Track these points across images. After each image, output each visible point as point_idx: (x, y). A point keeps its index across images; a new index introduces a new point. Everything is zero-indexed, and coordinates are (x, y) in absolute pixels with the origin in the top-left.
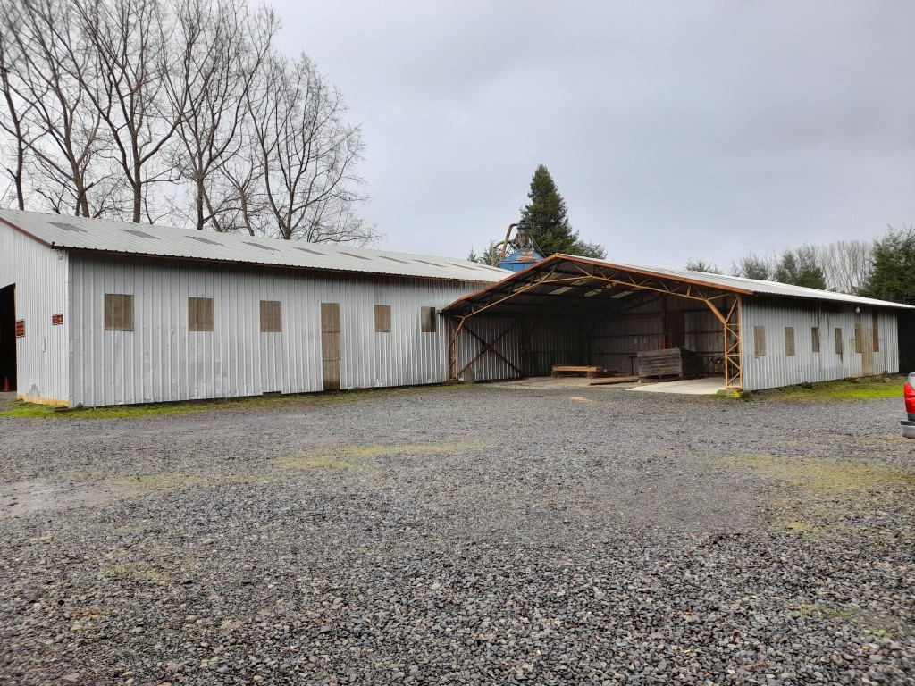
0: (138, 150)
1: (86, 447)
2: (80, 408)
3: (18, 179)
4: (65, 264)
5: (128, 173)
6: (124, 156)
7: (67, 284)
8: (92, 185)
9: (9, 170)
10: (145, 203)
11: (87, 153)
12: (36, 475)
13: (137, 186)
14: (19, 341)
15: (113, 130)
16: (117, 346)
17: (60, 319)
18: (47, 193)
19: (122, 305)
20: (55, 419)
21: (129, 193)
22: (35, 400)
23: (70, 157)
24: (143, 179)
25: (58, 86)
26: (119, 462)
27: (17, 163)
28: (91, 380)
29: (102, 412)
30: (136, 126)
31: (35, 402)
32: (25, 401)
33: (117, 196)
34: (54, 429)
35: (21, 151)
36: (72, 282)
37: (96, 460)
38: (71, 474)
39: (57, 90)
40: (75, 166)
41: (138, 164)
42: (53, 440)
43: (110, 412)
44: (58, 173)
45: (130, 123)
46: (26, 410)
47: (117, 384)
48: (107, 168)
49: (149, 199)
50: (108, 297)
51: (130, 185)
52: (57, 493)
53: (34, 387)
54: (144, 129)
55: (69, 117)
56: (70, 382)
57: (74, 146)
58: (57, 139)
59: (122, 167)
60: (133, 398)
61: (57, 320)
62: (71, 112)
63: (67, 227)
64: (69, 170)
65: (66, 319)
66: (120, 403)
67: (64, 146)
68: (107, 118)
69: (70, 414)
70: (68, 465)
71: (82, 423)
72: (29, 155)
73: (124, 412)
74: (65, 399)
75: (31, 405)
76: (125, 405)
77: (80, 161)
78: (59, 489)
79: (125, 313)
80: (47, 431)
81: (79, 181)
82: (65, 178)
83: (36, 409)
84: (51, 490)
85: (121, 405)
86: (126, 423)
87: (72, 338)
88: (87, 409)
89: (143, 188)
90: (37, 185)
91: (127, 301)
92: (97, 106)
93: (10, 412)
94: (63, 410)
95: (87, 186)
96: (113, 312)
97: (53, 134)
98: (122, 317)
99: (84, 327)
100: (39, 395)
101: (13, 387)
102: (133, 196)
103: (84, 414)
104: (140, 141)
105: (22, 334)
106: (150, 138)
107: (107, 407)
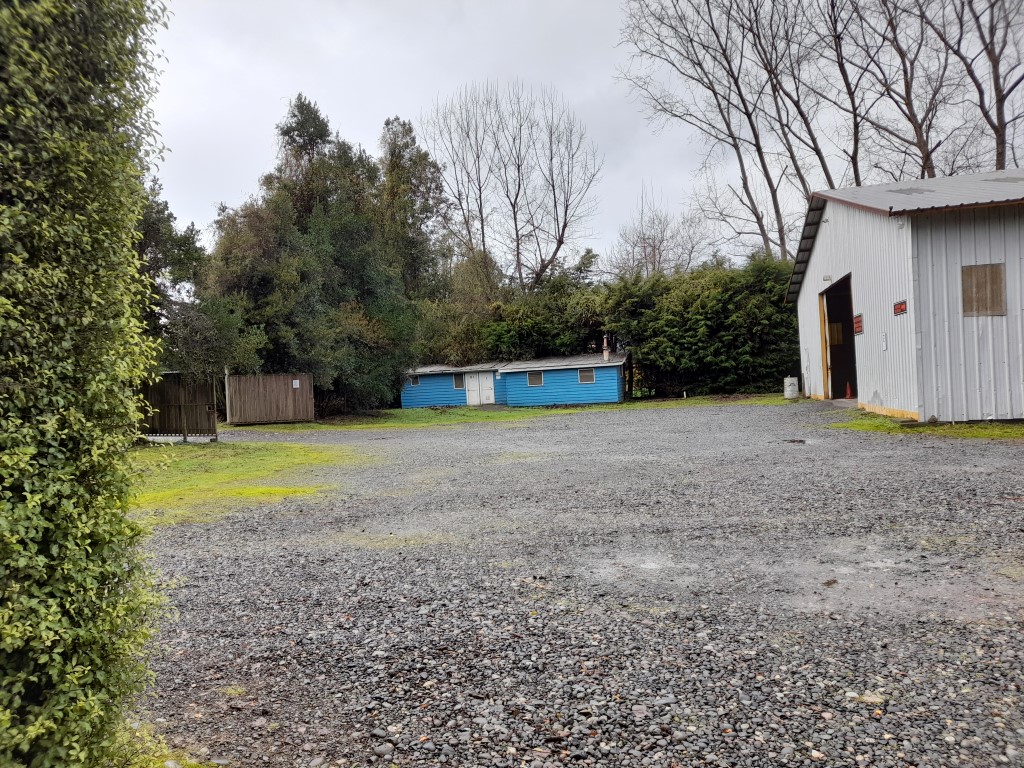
0: (1001, 80)
1: (944, 485)
2: (934, 423)
3: (854, 159)
4: (906, 233)
5: (986, 114)
6: (981, 93)
7: (910, 261)
8: (938, 145)
9: (845, 151)
10: (1013, 149)
11: (932, 108)
12: (869, 529)
13: (1000, 130)
14: (858, 339)
15: (966, 63)
16: (982, 339)
17: (903, 307)
18: (886, 167)
19: (988, 278)
20: (901, 436)
21: (989, 142)
22: (878, 410)
23: (912, 118)
24: (1008, 117)
25: (895, 38)
26: (1001, 522)
27: (852, 142)
28: (946, 385)
29: (965, 430)
30: (997, 51)
31: (878, 412)
32: (868, 410)
33: (972, 151)
34: (899, 451)
35: (856, 125)
36: (917, 257)
37: (962, 511)
38: (923, 535)
39: (895, 42)
40: (918, 127)
41: (1001, 99)
42: (897, 469)
43: (975, 429)
44: (898, 140)
45: (989, 49)
46: (867, 422)
47: (984, 390)
48: (958, 116)
49: (1018, 142)
50: (967, 271)
51: (991, 132)
52: (901, 573)
53: (876, 393)
54: (1009, 50)
55: (909, 69)
56: (919, 388)
57: (916, 104)
58: (896, 102)
59: (979, 110)
60: (1009, 410)
61: (900, 308)
62: (912, 63)
63: (909, 191)
64: (911, 134)
65: (910, 307)
66: (990, 418)
67: (904, 107)
68: (957, 53)
69: (921, 429)
70: (917, 517)
71: (937, 443)
72: (867, 130)
73: (997, 431)
74: (913, 410)
75: (873, 415)
76: (997, 421)
77: (924, 120)
78: (903, 565)
79: (992, 290)
80: (890, 453)
81: (922, 144)
82: (907, 145)
83: (878, 422)
84: (890, 563)
85: (991, 421)
86: (1002, 448)
87: (919, 330)
88: (943, 424)
89: (1009, 131)
90: (874, 159)
91: (995, 273)
92: (944, 40)
93: (849, 424)
94: (910, 425)
95: (933, 146)
96: (974, 290)
97: (891, 97)
98: (989, 296)
99: (935, 315)
100: (882, 404)
101: (854, 394)
102: (994, 144)
103: (940, 431)
104: (1003, 69)
105: (861, 331)
106: (1019, 59)
107: (971, 423)
